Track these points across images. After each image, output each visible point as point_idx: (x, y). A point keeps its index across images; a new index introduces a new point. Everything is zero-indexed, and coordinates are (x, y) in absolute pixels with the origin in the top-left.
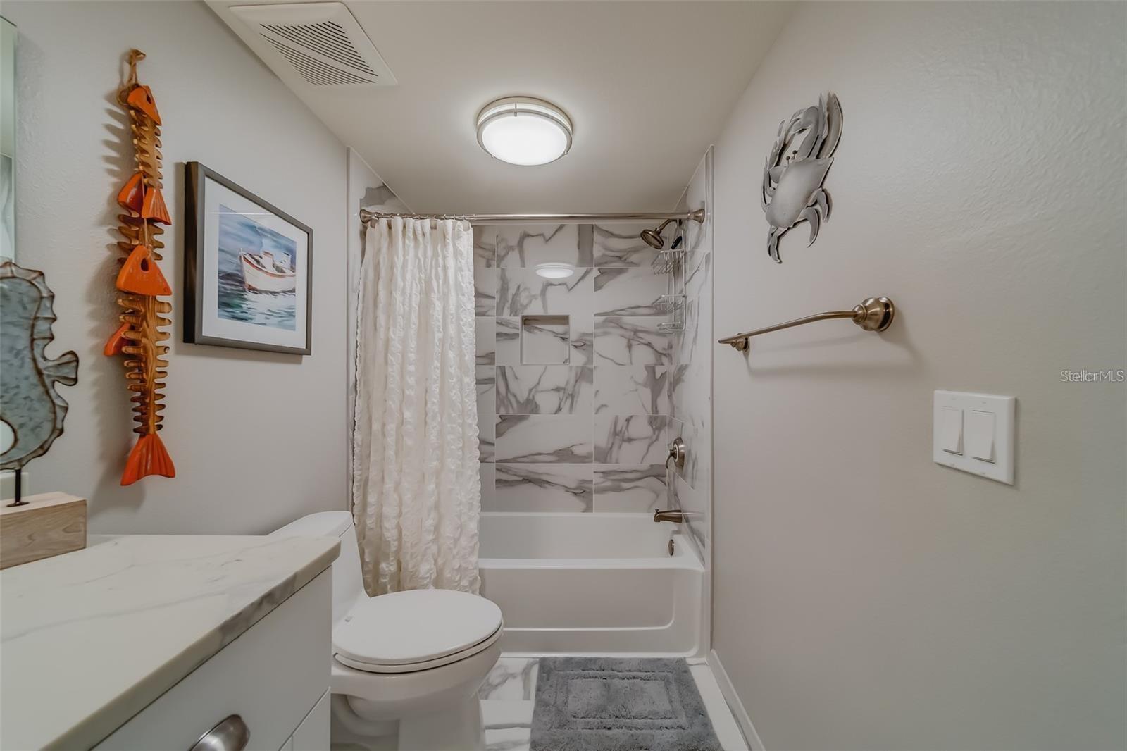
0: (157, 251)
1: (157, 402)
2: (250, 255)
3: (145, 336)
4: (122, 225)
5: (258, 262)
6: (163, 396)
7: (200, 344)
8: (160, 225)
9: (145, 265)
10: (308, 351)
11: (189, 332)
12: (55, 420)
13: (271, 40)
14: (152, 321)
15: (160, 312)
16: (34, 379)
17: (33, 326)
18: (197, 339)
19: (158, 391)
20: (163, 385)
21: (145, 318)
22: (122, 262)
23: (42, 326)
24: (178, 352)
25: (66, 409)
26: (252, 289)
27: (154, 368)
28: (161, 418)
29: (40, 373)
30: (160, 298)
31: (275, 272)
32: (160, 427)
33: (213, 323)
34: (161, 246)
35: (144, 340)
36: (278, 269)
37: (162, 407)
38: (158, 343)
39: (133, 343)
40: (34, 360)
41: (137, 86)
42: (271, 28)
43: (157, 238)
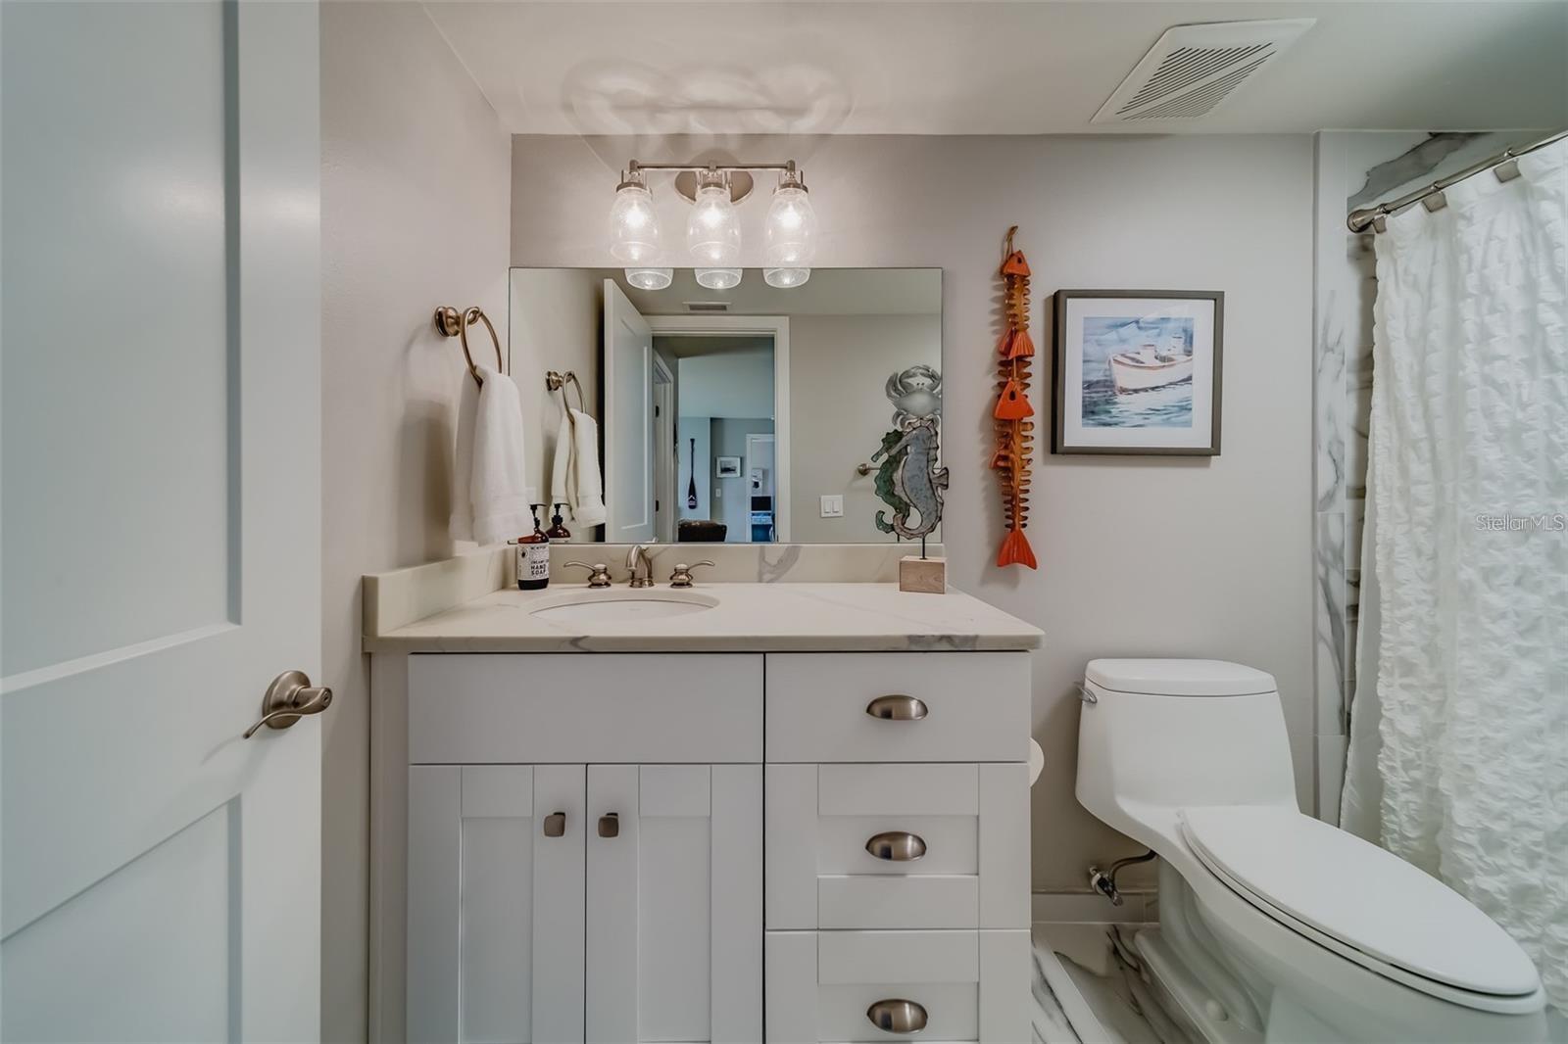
0: (1027, 381)
1: (1022, 505)
2: (1123, 355)
3: (1012, 452)
4: (1001, 368)
5: (1138, 361)
6: (1027, 500)
7: (1063, 454)
8: (1028, 359)
9: (1013, 396)
10: (1215, 449)
11: (1055, 445)
12: (937, 511)
13: (1134, 117)
14: (1017, 440)
15: (1024, 430)
16: (928, 485)
17: (928, 454)
18: (1059, 449)
19: (1022, 496)
20: (1027, 491)
21: (1012, 438)
22: (999, 396)
23: (932, 452)
24: (1046, 463)
25: (942, 504)
26: (1123, 391)
27: (1019, 476)
28: (1026, 518)
29: (931, 482)
30: (1026, 420)
31: (1158, 363)
32: (1024, 526)
33: (1077, 432)
34: (1029, 375)
35: (1012, 456)
36: (1163, 359)
37: (1027, 509)
38: (1023, 457)
39: (1005, 458)
40: (928, 474)
41: (1012, 255)
42: (1126, 109)
43: (1027, 370)
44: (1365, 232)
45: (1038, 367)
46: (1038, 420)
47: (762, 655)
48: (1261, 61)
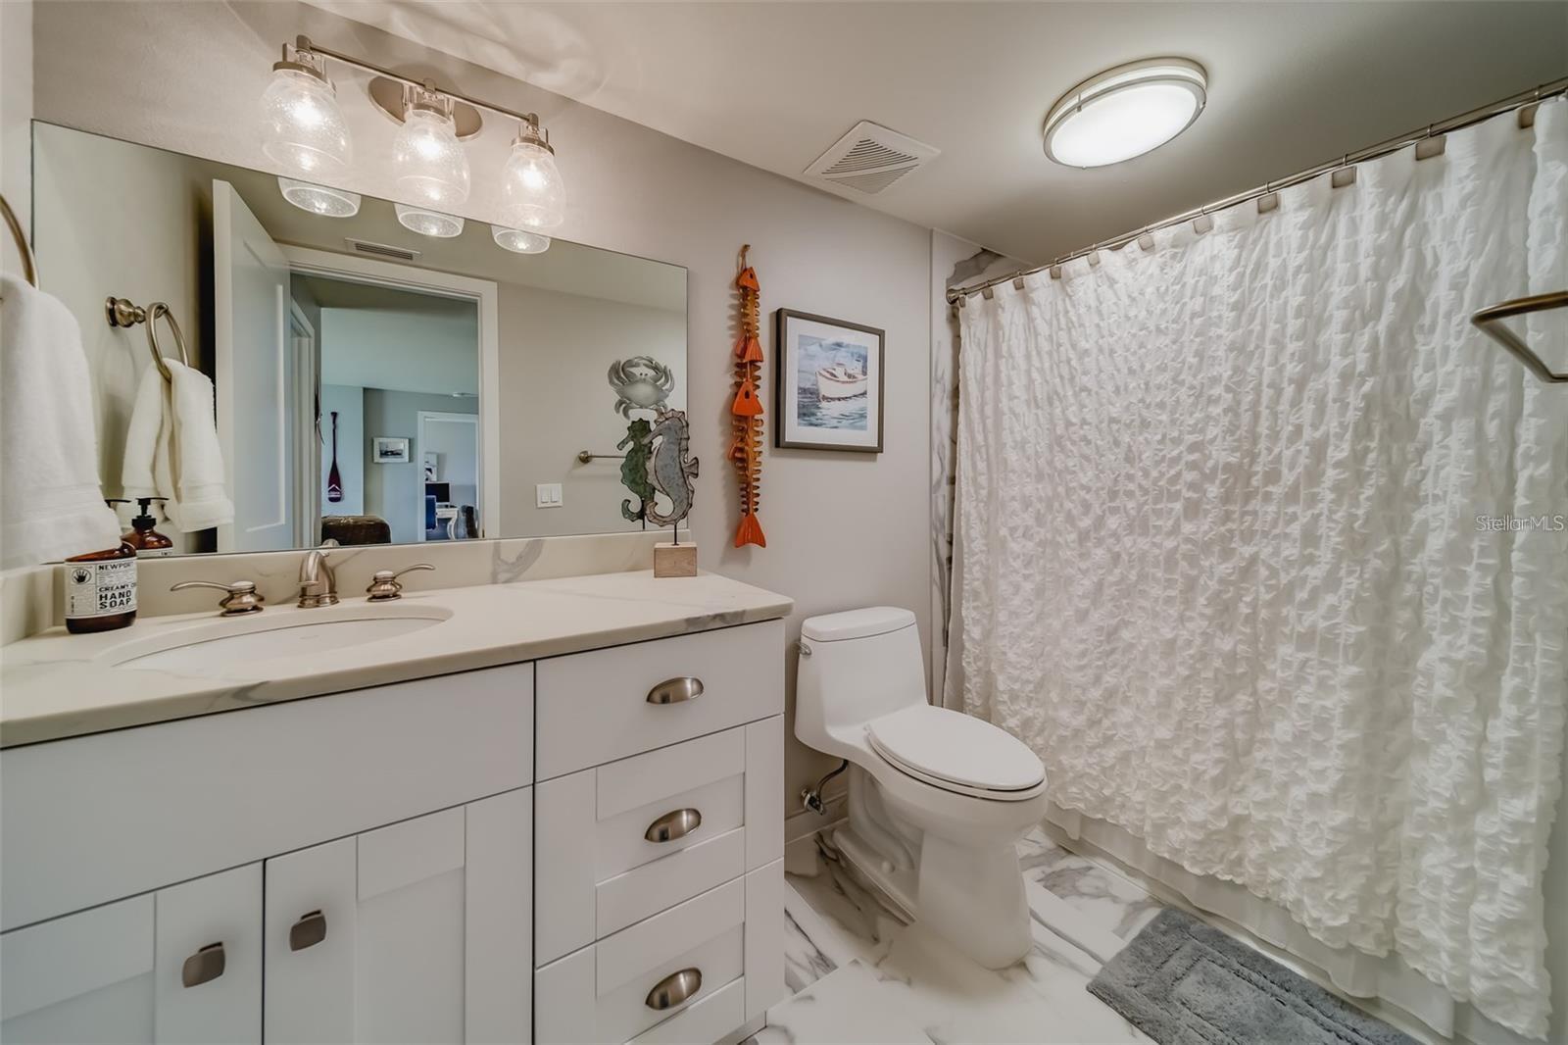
0: (757, 383)
1: (755, 492)
2: (824, 370)
3: (747, 445)
4: (738, 369)
5: (832, 374)
6: (758, 487)
7: (783, 448)
8: (759, 364)
9: (747, 395)
10: (880, 449)
11: (778, 441)
12: (688, 498)
13: (833, 180)
14: (751, 434)
15: (757, 426)
16: (680, 474)
17: (680, 444)
18: (781, 445)
19: (755, 484)
20: (758, 480)
21: (747, 432)
22: (736, 394)
23: (684, 443)
24: (771, 455)
25: (694, 492)
26: (825, 398)
27: (752, 467)
28: (757, 503)
29: (682, 470)
30: (757, 417)
31: (846, 379)
32: (756, 510)
33: (796, 431)
34: (759, 378)
35: (746, 448)
36: (850, 376)
37: (758, 495)
38: (756, 449)
39: (741, 450)
40: (680, 463)
41: (746, 270)
42: (828, 172)
43: (757, 373)
44: (954, 303)
45: (765, 371)
46: (766, 417)
47: (532, 663)
48: (911, 168)
